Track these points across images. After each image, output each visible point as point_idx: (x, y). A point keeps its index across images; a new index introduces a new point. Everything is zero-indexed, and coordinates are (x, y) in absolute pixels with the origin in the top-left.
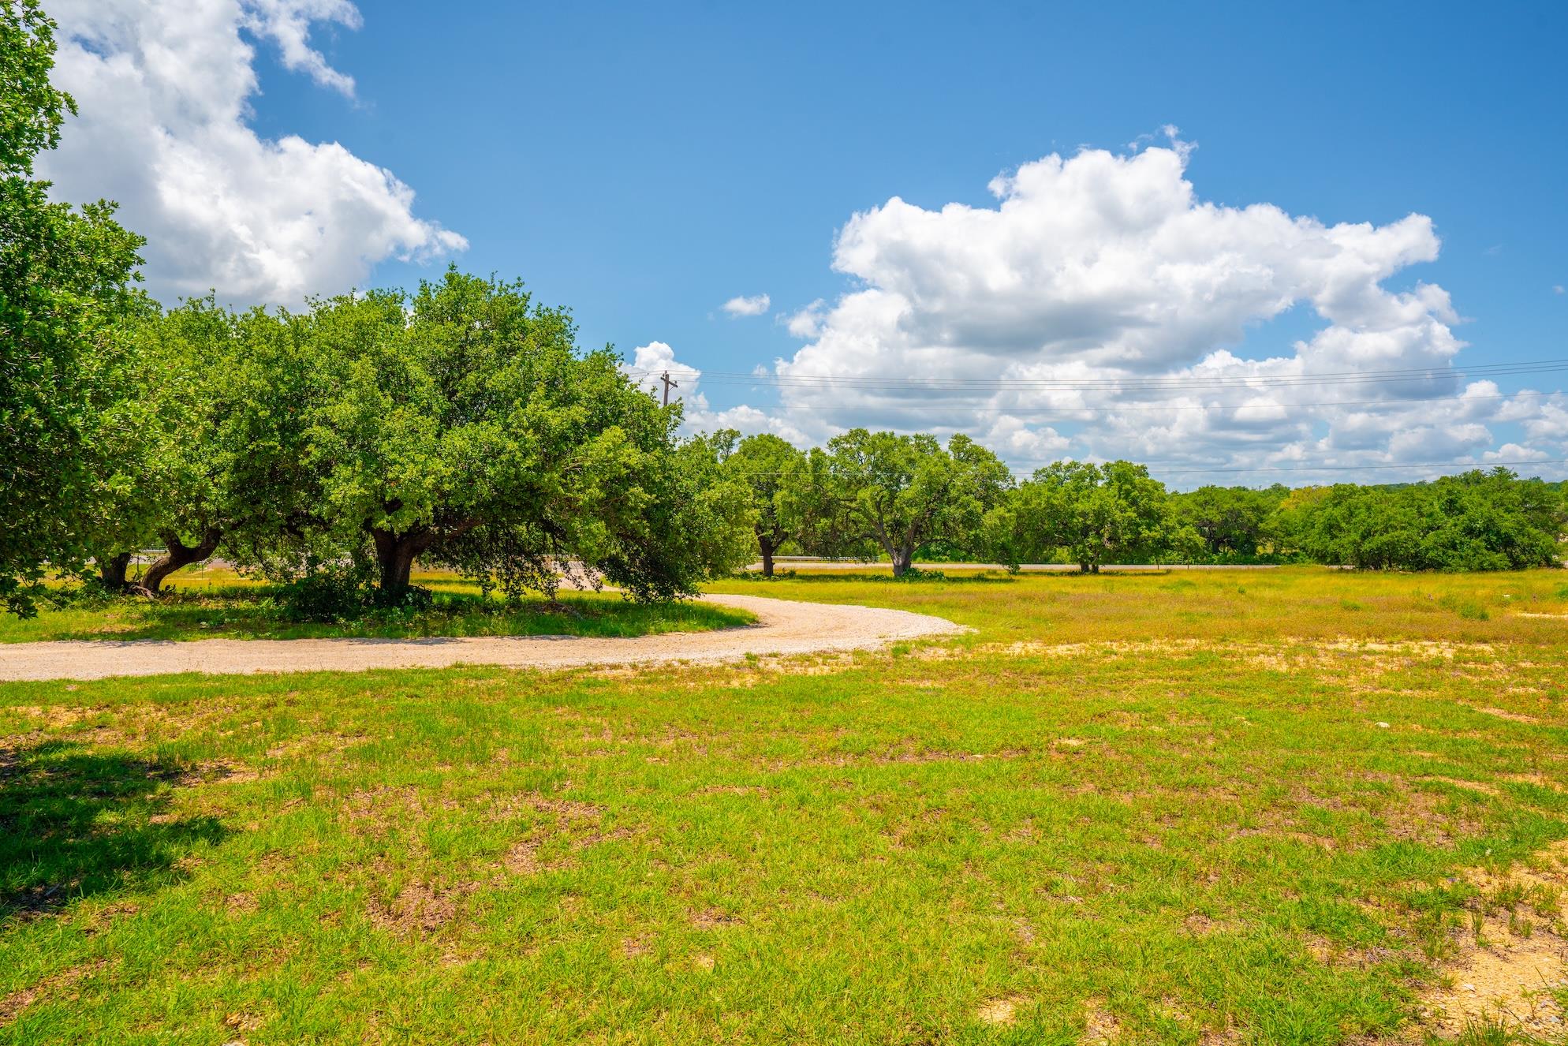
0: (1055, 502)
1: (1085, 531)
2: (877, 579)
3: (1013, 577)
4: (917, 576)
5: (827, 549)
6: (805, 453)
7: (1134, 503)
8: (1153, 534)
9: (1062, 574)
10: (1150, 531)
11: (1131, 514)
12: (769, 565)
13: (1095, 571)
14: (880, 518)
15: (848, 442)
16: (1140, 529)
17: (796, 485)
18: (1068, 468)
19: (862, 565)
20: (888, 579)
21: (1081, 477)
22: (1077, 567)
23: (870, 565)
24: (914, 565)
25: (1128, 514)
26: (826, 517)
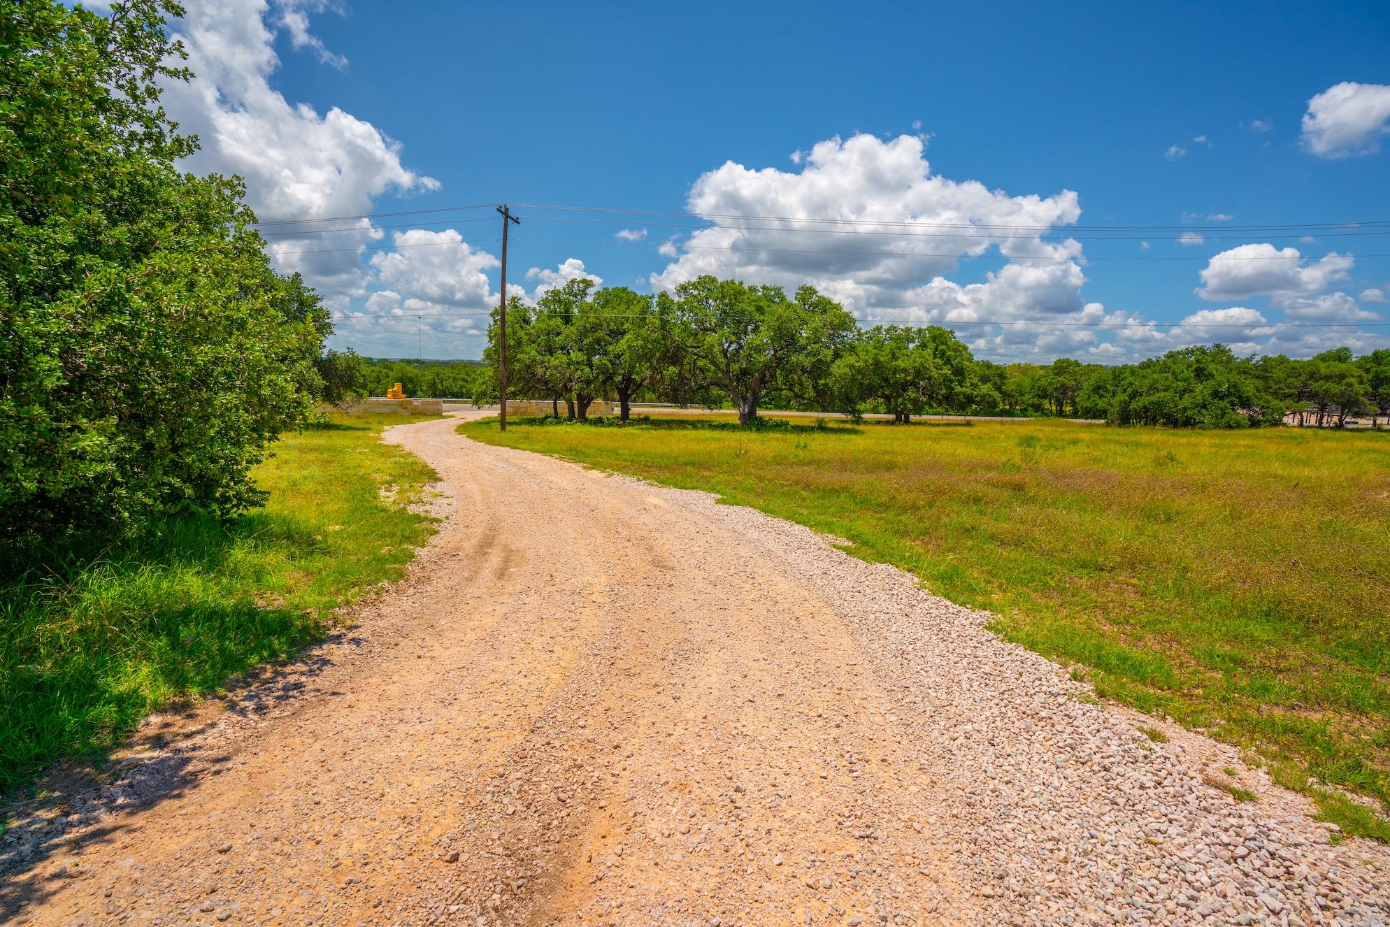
0: (882, 359)
1: (904, 386)
2: (723, 427)
3: (857, 427)
4: (763, 426)
5: (676, 396)
6: (653, 297)
7: (948, 362)
8: (964, 390)
9: (879, 422)
10: (962, 387)
11: (946, 371)
12: (625, 410)
13: (907, 422)
14: (728, 365)
15: (696, 288)
16: (953, 385)
17: (643, 332)
18: (888, 331)
19: (708, 411)
20: (733, 428)
21: (898, 339)
22: (892, 417)
23: (715, 411)
24: (760, 412)
25: (944, 371)
26: (674, 364)
